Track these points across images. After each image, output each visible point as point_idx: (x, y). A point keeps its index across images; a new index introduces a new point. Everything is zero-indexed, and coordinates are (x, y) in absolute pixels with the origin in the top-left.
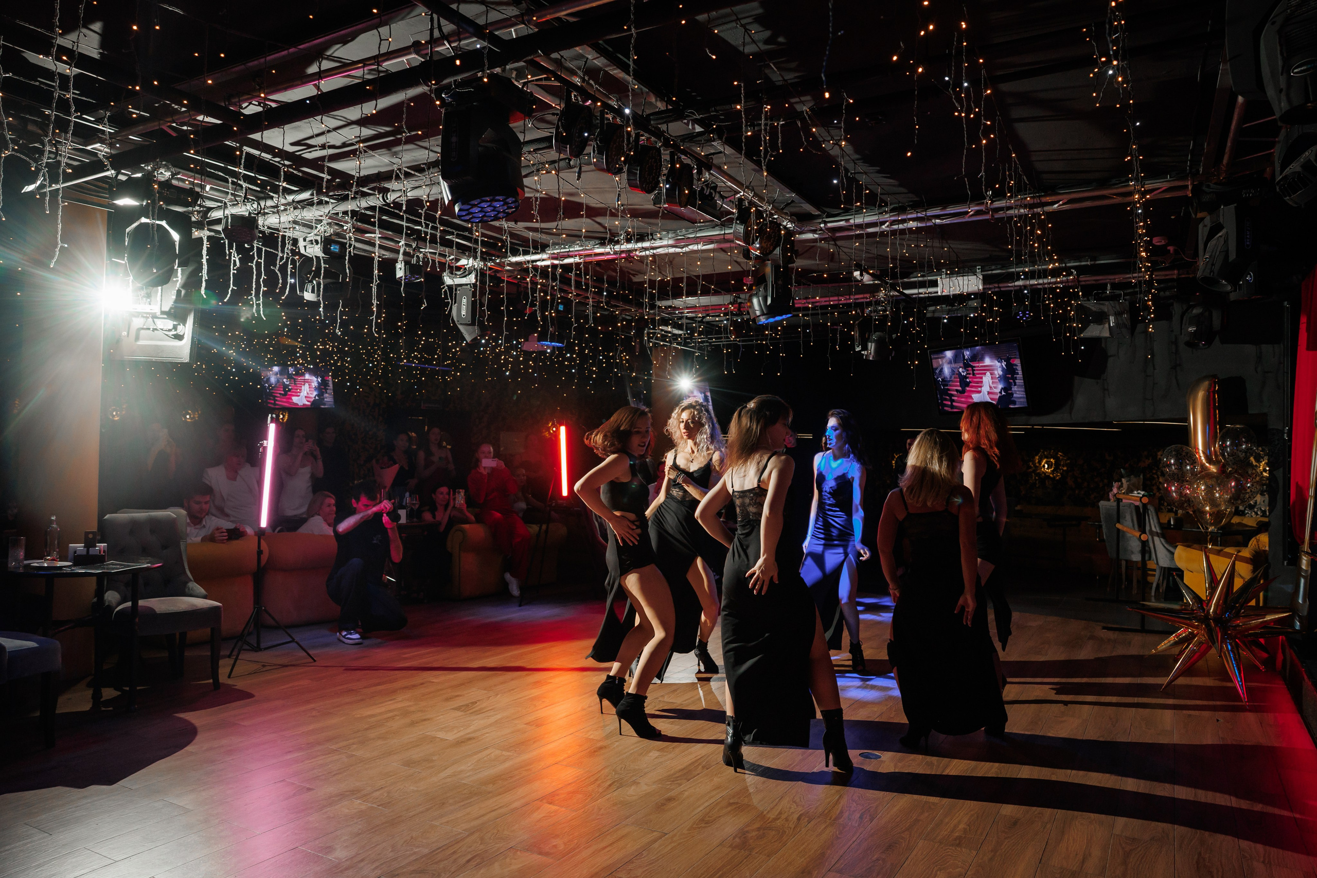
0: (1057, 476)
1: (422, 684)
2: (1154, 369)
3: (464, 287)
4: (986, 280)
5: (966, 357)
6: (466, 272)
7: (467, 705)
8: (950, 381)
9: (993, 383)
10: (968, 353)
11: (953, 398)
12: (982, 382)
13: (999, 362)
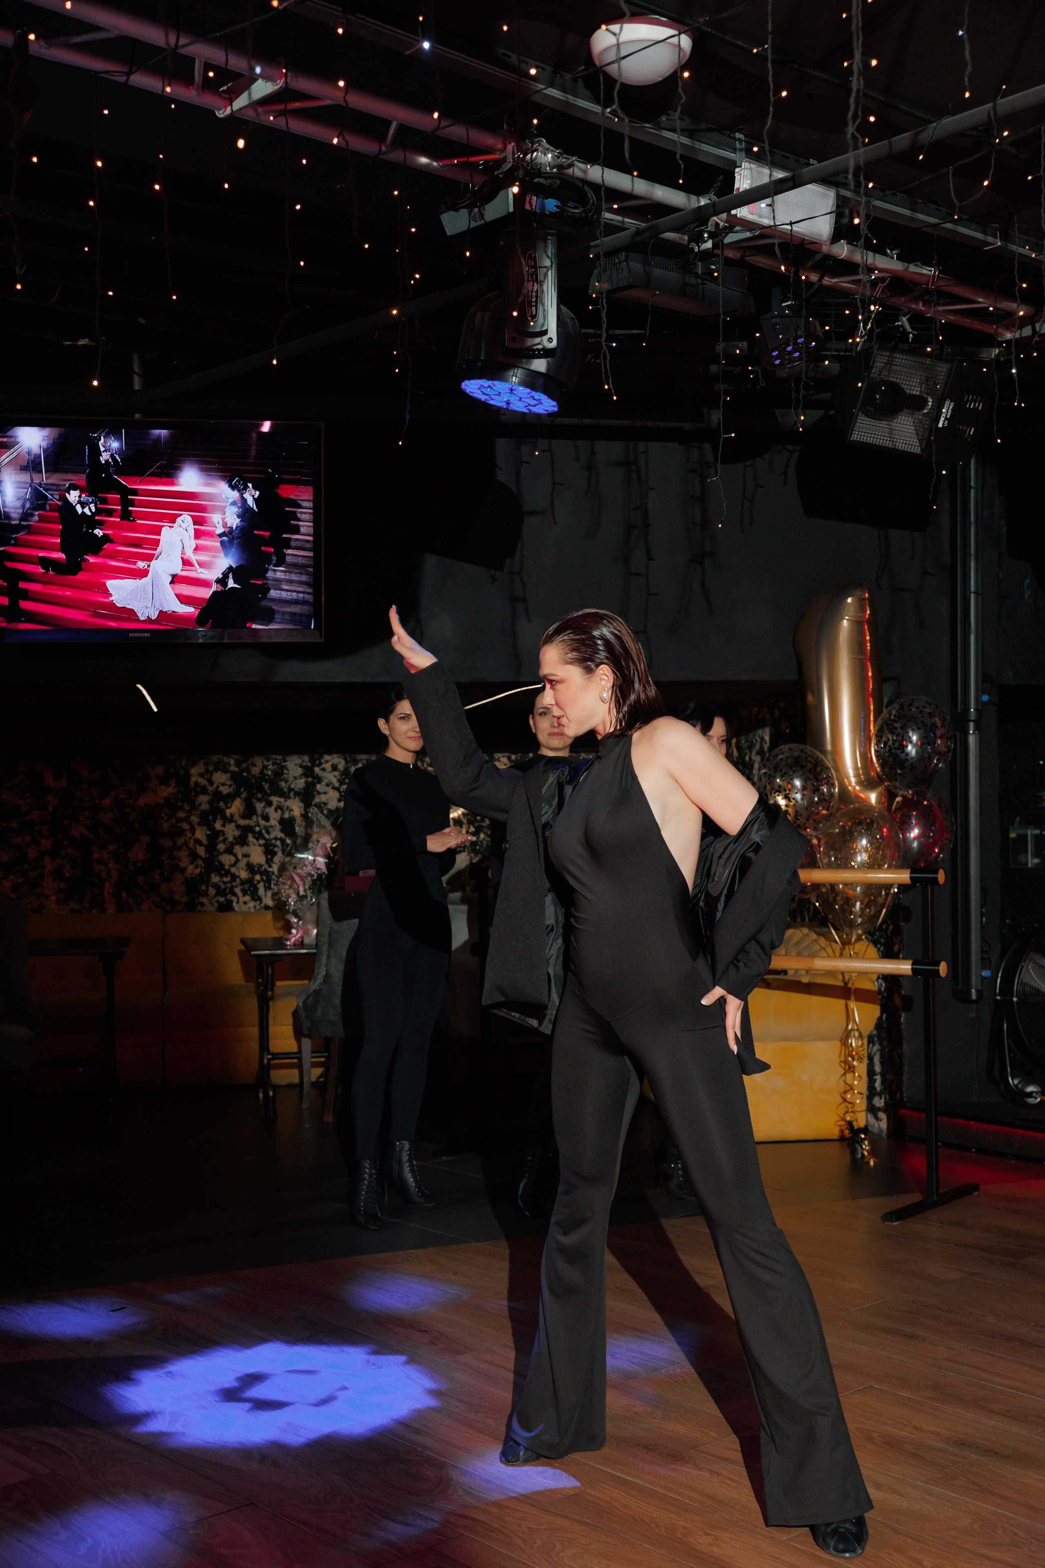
2: (650, 558)
5: (105, 457)
8: (18, 528)
9: (197, 549)
10: (115, 445)
11: (22, 585)
12: (157, 543)
13: (233, 487)
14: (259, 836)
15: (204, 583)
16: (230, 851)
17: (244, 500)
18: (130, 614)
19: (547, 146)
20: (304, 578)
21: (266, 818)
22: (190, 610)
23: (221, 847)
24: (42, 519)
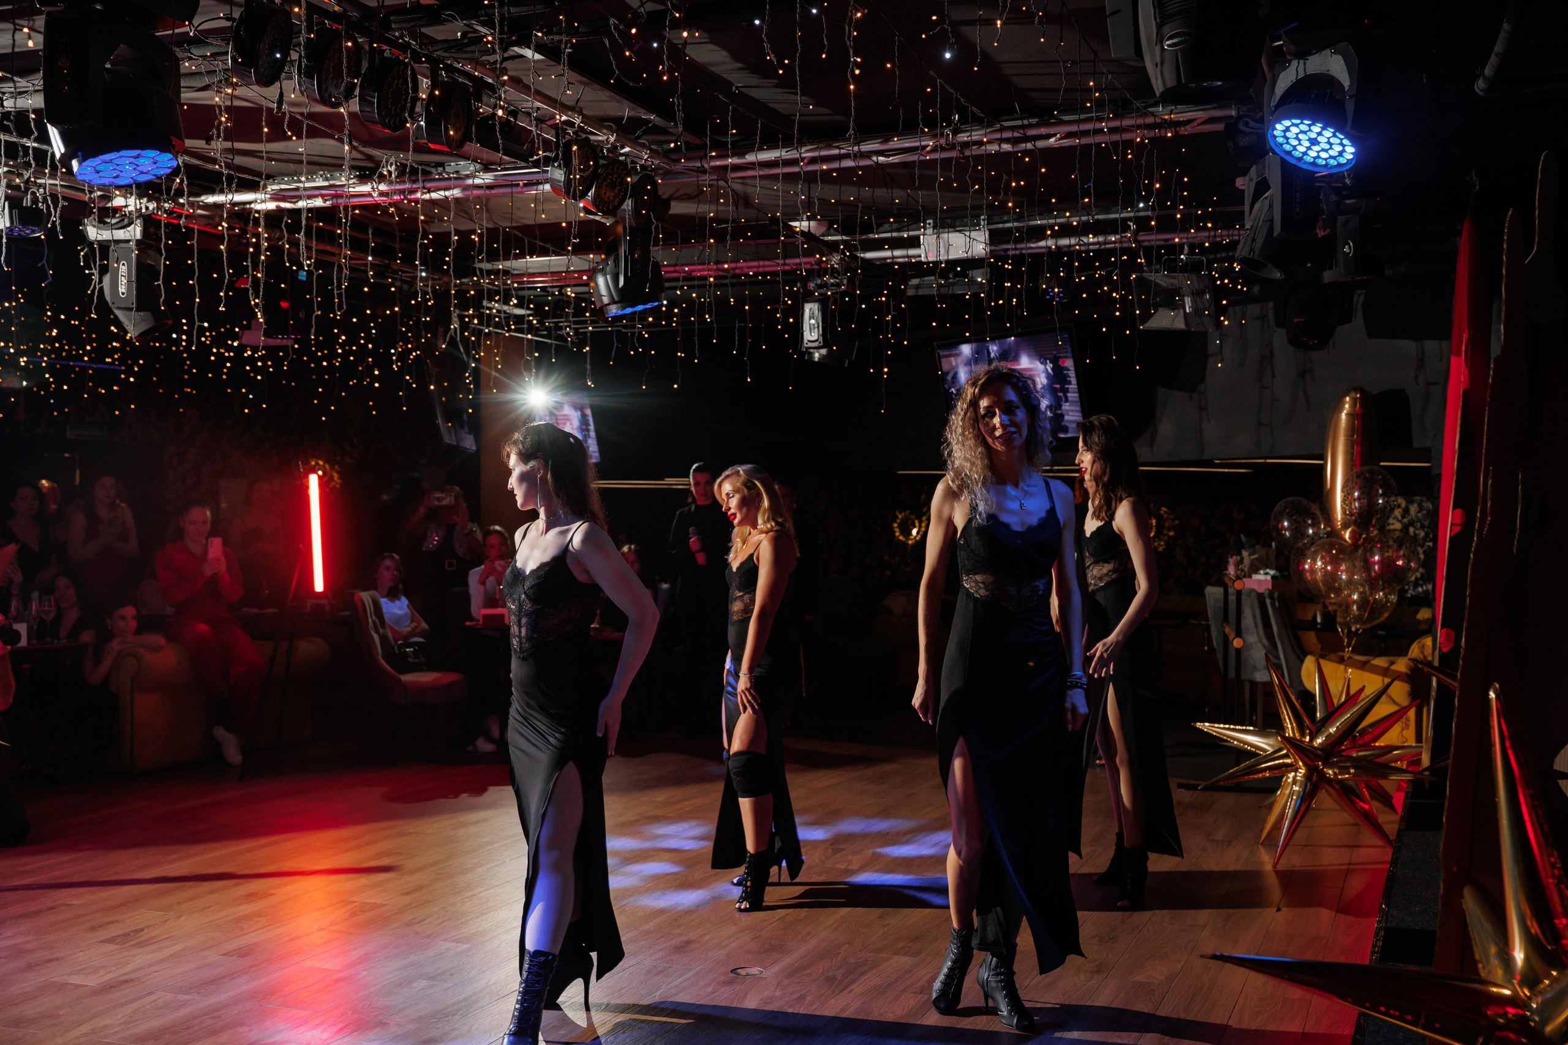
0: (1160, 545)
1: (52, 908)
3: (122, 245)
4: (995, 237)
6: (126, 221)
7: (127, 935)
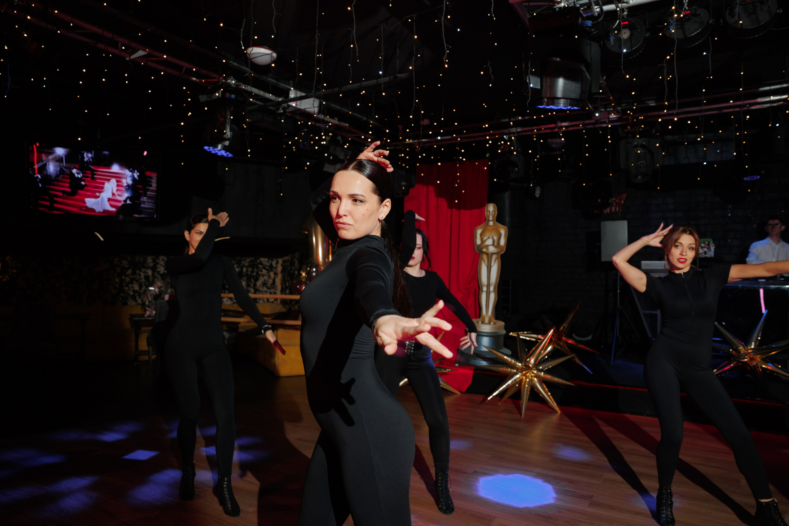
10: (90, 155)
11: (55, 199)
12: (103, 188)
13: (130, 171)
14: (137, 281)
15: (120, 201)
16: (127, 286)
17: (133, 176)
18: (93, 210)
19: (233, 79)
20: (153, 201)
21: (140, 275)
22: (114, 209)
23: (124, 284)
24: (63, 178)
